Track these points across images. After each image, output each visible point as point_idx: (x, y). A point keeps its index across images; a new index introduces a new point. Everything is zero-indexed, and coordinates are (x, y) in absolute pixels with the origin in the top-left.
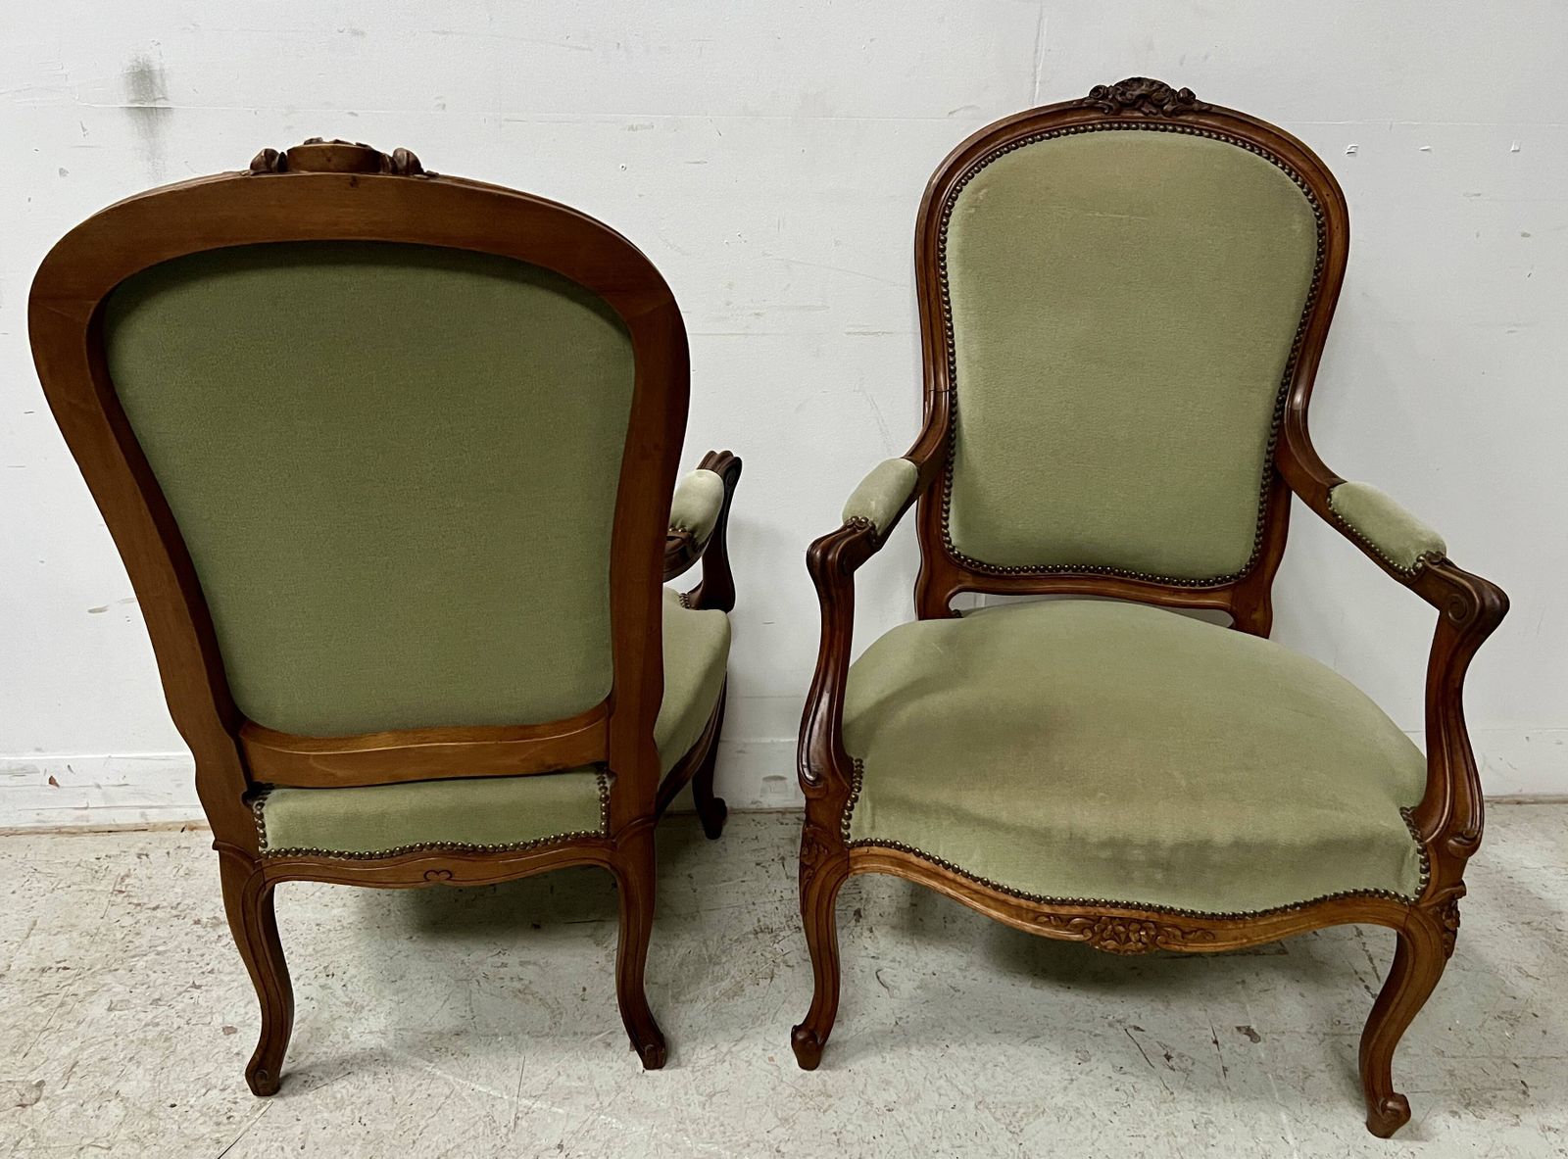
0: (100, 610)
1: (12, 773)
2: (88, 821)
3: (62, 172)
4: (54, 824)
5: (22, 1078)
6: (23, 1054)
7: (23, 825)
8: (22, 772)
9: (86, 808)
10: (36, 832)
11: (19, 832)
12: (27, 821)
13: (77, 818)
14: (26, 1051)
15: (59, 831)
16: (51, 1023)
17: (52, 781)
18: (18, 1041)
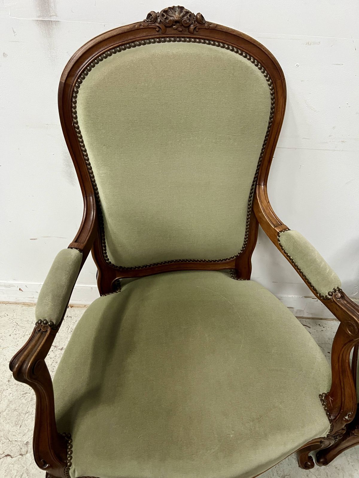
0: (34, 239)
1: (5, 286)
2: (34, 301)
3: (5, 55)
4: (22, 301)
5: (20, 440)
6: (20, 426)
7: (11, 301)
8: (9, 286)
9: (33, 298)
10: (16, 303)
11: (10, 303)
12: (12, 300)
13: (31, 300)
14: (20, 424)
15: (24, 304)
16: (29, 409)
17: (20, 289)
18: (17, 418)
